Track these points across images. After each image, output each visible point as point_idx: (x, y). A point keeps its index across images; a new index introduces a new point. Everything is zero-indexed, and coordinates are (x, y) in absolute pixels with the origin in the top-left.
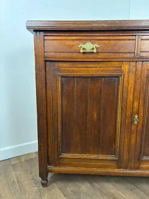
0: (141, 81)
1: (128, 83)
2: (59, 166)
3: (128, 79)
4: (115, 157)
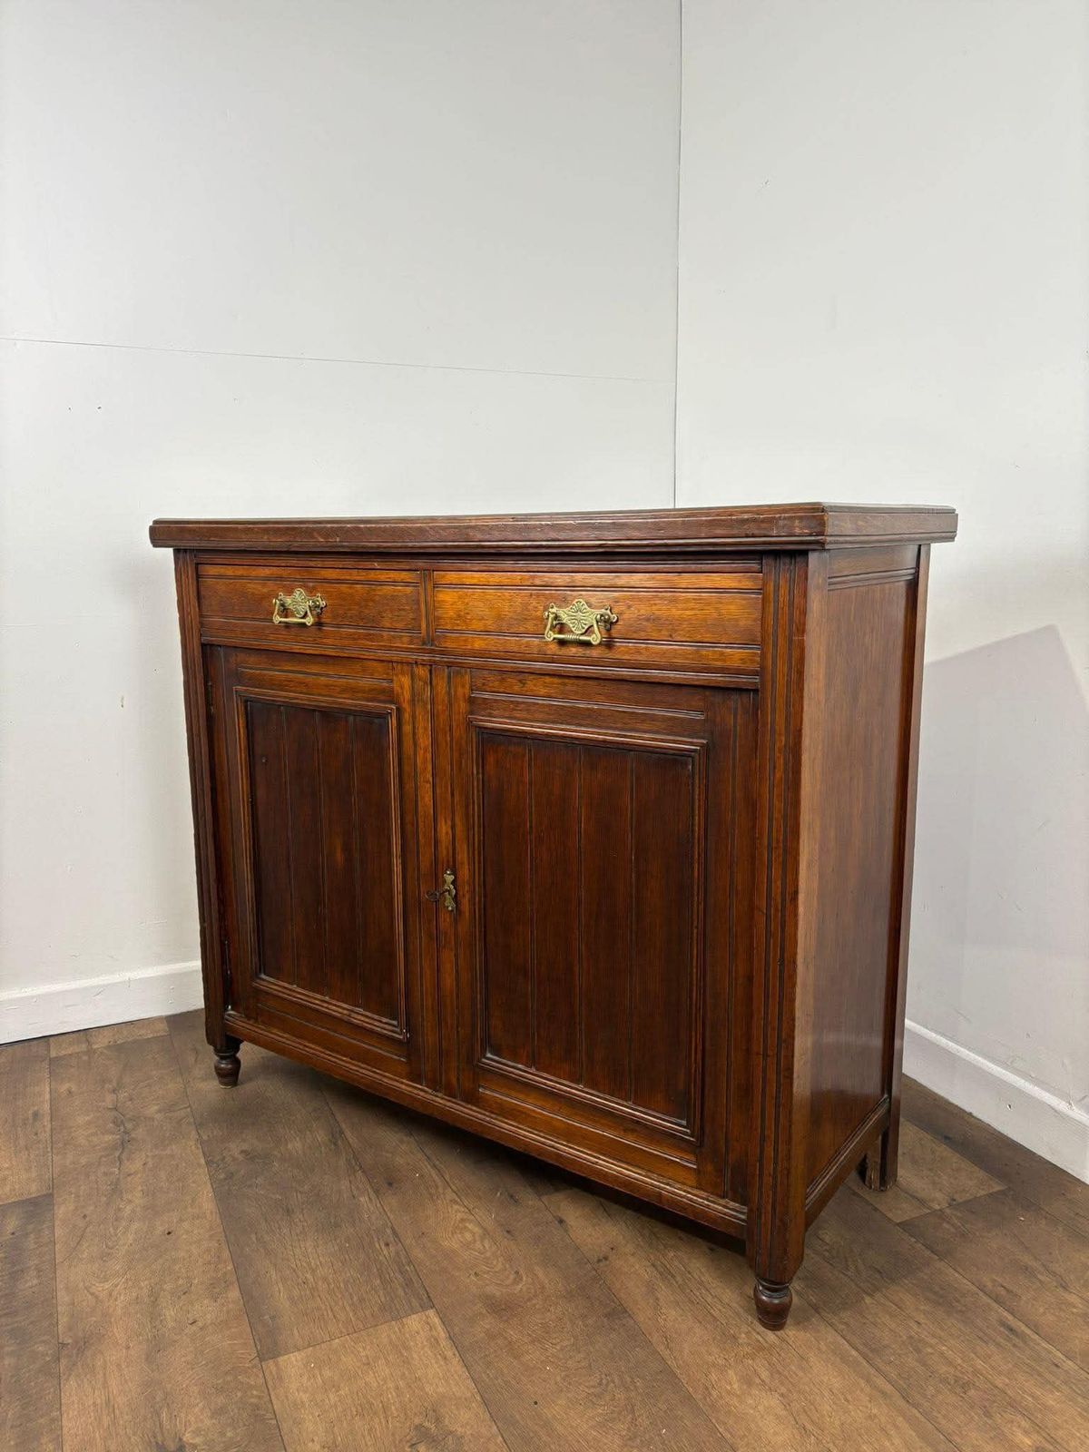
0: (452, 739)
4: (398, 1030)
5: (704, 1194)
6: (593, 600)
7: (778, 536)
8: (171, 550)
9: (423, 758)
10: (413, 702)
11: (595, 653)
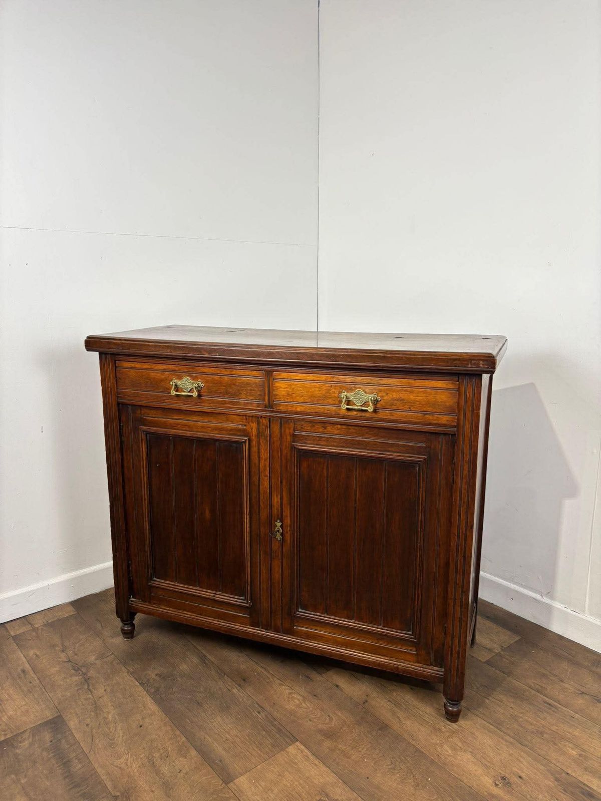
0: (281, 455)
1: (259, 457)
2: (150, 602)
3: (258, 449)
4: (245, 602)
5: (421, 665)
6: (367, 390)
7: (471, 367)
8: (98, 353)
9: (264, 464)
10: (258, 436)
11: (367, 415)
